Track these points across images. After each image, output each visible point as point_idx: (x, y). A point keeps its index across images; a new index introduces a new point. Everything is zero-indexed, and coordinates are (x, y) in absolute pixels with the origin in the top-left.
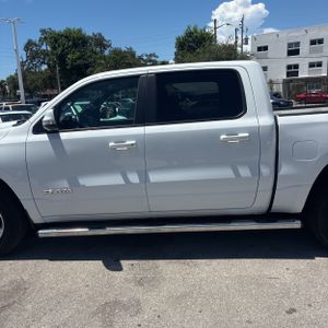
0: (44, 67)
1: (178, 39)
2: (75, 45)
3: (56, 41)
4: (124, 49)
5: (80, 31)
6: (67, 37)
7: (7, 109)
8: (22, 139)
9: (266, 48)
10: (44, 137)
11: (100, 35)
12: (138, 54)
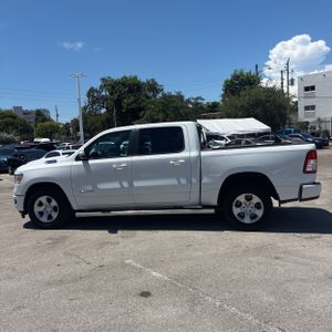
0: (103, 111)
1: (226, 82)
2: (131, 91)
3: (113, 87)
4: (174, 93)
6: (123, 84)
7: (68, 148)
8: (70, 164)
9: (313, 88)
10: (81, 163)
11: (153, 80)
12: (186, 98)
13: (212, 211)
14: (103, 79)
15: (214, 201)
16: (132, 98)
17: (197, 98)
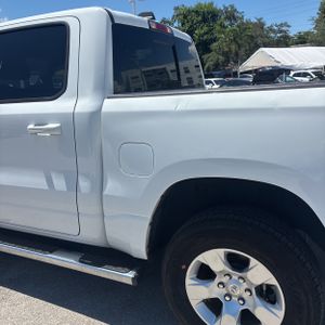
2: (205, 20)
3: (185, 17)
4: (253, 20)
5: (212, 4)
6: (197, 12)
12: (268, 25)
13: (127, 277)
14: (176, 9)
15: (138, 247)
16: (206, 29)
17: (281, 25)
